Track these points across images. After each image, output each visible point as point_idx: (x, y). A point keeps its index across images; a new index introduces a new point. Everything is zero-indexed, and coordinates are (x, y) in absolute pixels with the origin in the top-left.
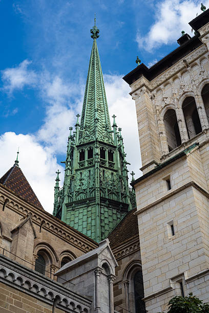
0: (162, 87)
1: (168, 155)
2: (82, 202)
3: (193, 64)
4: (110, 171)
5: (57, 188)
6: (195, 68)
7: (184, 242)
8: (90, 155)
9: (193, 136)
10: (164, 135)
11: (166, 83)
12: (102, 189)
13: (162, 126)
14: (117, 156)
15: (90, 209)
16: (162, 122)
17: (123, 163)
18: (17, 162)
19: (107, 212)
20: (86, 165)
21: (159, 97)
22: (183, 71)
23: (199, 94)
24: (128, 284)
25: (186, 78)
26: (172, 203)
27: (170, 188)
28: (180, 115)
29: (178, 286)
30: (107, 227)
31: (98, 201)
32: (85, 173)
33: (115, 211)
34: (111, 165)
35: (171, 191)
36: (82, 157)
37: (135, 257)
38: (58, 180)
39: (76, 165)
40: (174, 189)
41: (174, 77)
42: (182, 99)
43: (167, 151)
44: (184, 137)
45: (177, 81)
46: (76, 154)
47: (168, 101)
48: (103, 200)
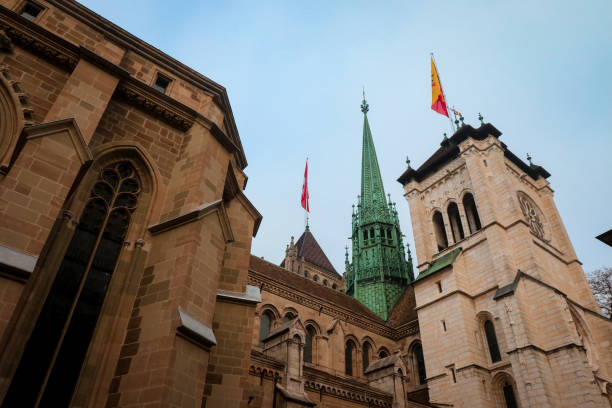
0: (429, 190)
1: (438, 255)
2: (370, 280)
3: (454, 173)
4: (390, 249)
5: (347, 262)
6: (457, 176)
7: (454, 338)
8: (373, 235)
9: (458, 240)
10: (434, 235)
11: (433, 186)
12: (385, 268)
13: (432, 228)
14: (394, 233)
15: (377, 285)
16: (432, 223)
17: (400, 241)
18: (307, 227)
19: (391, 287)
20: (370, 244)
21: (428, 198)
22: (447, 178)
23: (461, 202)
24: (412, 357)
25: (450, 185)
26: (443, 305)
27: (441, 291)
28: (446, 220)
29: (451, 373)
30: (391, 301)
31: (382, 279)
32: (370, 251)
33: (396, 286)
34: (390, 242)
35: (443, 295)
36: (366, 237)
37: (416, 337)
38: (347, 255)
39: (361, 244)
40: (444, 294)
41: (440, 182)
42: (448, 203)
43: (436, 251)
44: (451, 241)
45: (442, 186)
46: (361, 233)
47: (436, 204)
48: (386, 277)
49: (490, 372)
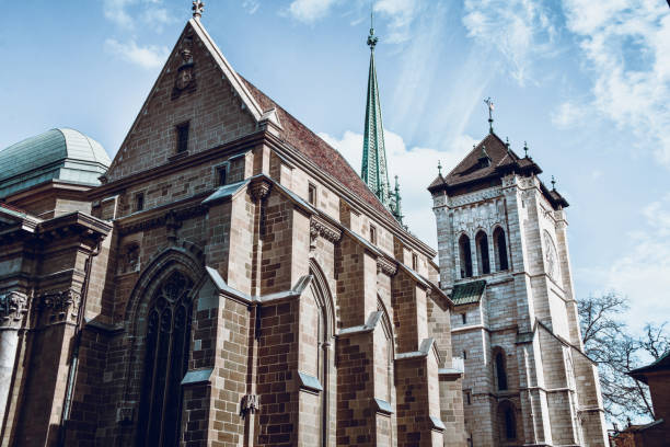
0: (459, 209)
1: (461, 281)
3: (489, 201)
6: (491, 205)
7: (473, 367)
10: (459, 259)
11: (464, 206)
13: (457, 251)
16: (458, 245)
21: (457, 217)
22: (481, 204)
23: (492, 234)
25: (482, 212)
26: (466, 336)
27: (465, 323)
28: (473, 248)
40: (468, 326)
41: (472, 205)
42: (477, 231)
45: (474, 210)
49: (496, 398)
